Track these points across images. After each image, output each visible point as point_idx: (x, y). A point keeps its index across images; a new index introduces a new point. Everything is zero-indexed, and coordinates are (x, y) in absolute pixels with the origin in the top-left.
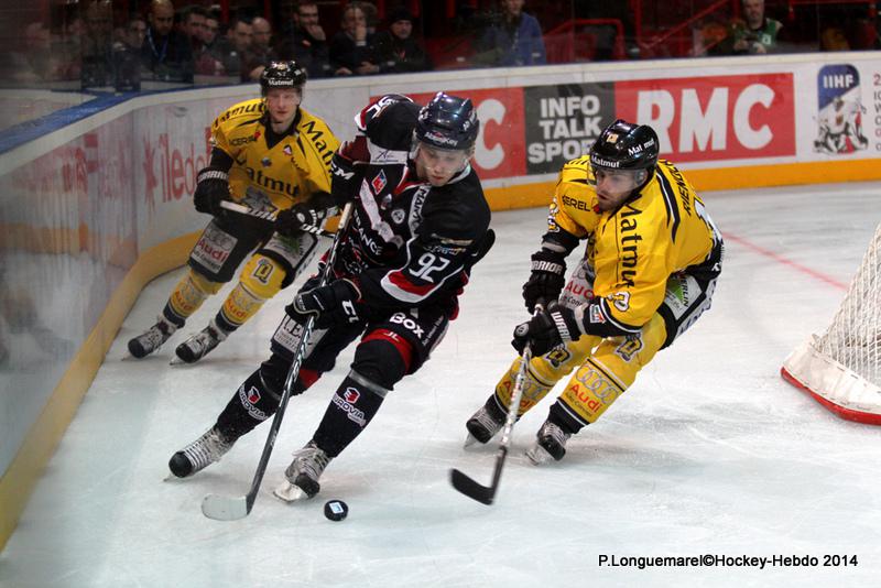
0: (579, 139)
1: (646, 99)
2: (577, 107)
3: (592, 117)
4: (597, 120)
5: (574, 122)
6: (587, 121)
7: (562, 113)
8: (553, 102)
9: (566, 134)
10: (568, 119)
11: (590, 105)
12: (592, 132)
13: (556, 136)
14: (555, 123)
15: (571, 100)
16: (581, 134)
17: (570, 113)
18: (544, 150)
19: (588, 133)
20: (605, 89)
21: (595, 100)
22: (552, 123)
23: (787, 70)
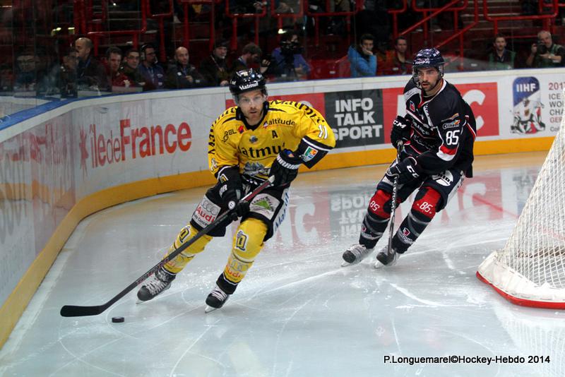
0: (360, 126)
2: (359, 105)
3: (368, 112)
4: (372, 113)
5: (356, 115)
6: (365, 114)
7: (349, 109)
8: (343, 102)
9: (352, 123)
10: (352, 113)
11: (367, 104)
13: (345, 124)
14: (345, 116)
15: (355, 101)
16: (361, 122)
17: (354, 109)
18: (338, 133)
19: (366, 122)
20: (376, 94)
21: (370, 101)
23: (493, 81)
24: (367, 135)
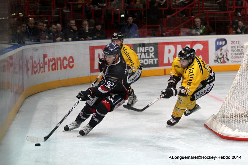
0: (148, 59)
1: (167, 48)
2: (148, 50)
3: (152, 52)
4: (153, 53)
5: (146, 54)
6: (150, 53)
7: (143, 51)
8: (141, 48)
9: (144, 57)
10: (145, 53)
11: (151, 49)
12: (152, 57)
13: (142, 58)
14: (141, 54)
15: (146, 48)
16: (149, 57)
17: (146, 51)
19: (151, 57)
20: (155, 45)
21: (153, 48)
22: (140, 54)
23: (207, 40)
24: (151, 63)
